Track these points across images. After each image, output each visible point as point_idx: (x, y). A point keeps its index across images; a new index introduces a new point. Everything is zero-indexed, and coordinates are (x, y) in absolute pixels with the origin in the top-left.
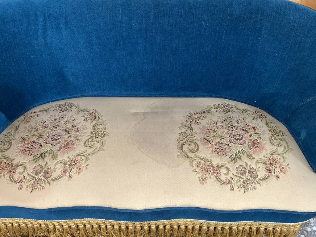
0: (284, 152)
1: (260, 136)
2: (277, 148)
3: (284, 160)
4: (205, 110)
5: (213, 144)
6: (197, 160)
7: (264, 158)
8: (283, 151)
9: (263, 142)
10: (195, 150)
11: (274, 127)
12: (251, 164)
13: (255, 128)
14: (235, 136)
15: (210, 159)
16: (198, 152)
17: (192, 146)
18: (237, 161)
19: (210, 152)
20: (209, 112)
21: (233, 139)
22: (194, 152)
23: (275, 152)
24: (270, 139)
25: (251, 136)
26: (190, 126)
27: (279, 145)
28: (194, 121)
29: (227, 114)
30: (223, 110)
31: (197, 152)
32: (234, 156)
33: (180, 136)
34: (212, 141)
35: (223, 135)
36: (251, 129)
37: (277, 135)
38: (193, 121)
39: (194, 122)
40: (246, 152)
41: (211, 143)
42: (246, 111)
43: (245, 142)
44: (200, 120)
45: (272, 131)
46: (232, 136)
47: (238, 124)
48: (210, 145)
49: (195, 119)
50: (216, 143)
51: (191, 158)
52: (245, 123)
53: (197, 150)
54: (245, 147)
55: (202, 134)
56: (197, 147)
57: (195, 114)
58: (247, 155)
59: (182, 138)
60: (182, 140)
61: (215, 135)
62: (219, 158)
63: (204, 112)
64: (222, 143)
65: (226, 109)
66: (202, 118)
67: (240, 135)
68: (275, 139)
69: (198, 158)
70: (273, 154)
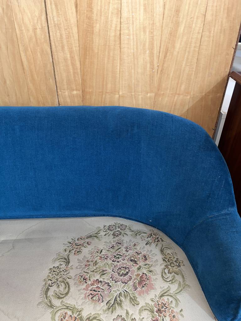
0: (178, 292)
1: (151, 269)
2: (169, 285)
3: (177, 305)
4: (92, 234)
5: (90, 283)
6: (63, 311)
7: (151, 303)
8: (177, 290)
9: (153, 277)
10: (63, 295)
11: (170, 255)
12: (133, 312)
13: (147, 257)
14: (120, 270)
15: (79, 308)
16: (67, 297)
17: (62, 288)
18: (115, 309)
19: (83, 296)
20: (96, 236)
21: (116, 275)
22: (61, 298)
23: (165, 293)
24: (162, 273)
25: (139, 269)
26: (68, 257)
27: (172, 281)
28: (75, 250)
29: (117, 238)
30: (114, 233)
31: (65, 298)
32: (112, 302)
33: (50, 273)
34: (90, 279)
35: (105, 269)
36: (141, 258)
37: (172, 265)
38: (73, 249)
39: (73, 251)
40: (129, 294)
41: (86, 283)
42: (140, 233)
43: (130, 279)
44: (83, 248)
45: (167, 260)
46: (116, 270)
47: (127, 251)
48: (84, 286)
49: (76, 247)
50: (94, 282)
51: (54, 308)
52: (136, 251)
53: (67, 294)
54: (129, 287)
55: (80, 268)
56: (67, 289)
57: (78, 240)
58: (131, 298)
59: (51, 277)
60: (50, 280)
61: (95, 269)
62: (92, 306)
63: (91, 236)
64: (101, 282)
65: (117, 231)
66: (85, 244)
67: (126, 268)
68: (168, 273)
69: (65, 307)
70: (164, 296)
